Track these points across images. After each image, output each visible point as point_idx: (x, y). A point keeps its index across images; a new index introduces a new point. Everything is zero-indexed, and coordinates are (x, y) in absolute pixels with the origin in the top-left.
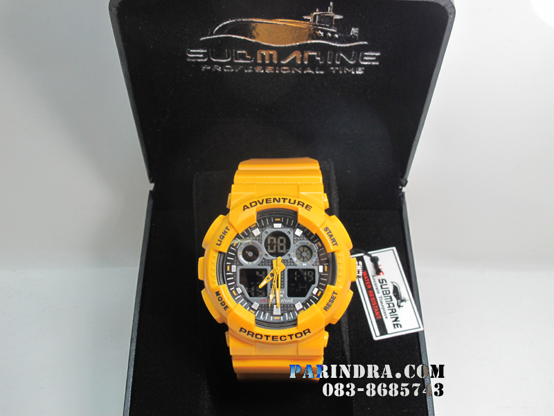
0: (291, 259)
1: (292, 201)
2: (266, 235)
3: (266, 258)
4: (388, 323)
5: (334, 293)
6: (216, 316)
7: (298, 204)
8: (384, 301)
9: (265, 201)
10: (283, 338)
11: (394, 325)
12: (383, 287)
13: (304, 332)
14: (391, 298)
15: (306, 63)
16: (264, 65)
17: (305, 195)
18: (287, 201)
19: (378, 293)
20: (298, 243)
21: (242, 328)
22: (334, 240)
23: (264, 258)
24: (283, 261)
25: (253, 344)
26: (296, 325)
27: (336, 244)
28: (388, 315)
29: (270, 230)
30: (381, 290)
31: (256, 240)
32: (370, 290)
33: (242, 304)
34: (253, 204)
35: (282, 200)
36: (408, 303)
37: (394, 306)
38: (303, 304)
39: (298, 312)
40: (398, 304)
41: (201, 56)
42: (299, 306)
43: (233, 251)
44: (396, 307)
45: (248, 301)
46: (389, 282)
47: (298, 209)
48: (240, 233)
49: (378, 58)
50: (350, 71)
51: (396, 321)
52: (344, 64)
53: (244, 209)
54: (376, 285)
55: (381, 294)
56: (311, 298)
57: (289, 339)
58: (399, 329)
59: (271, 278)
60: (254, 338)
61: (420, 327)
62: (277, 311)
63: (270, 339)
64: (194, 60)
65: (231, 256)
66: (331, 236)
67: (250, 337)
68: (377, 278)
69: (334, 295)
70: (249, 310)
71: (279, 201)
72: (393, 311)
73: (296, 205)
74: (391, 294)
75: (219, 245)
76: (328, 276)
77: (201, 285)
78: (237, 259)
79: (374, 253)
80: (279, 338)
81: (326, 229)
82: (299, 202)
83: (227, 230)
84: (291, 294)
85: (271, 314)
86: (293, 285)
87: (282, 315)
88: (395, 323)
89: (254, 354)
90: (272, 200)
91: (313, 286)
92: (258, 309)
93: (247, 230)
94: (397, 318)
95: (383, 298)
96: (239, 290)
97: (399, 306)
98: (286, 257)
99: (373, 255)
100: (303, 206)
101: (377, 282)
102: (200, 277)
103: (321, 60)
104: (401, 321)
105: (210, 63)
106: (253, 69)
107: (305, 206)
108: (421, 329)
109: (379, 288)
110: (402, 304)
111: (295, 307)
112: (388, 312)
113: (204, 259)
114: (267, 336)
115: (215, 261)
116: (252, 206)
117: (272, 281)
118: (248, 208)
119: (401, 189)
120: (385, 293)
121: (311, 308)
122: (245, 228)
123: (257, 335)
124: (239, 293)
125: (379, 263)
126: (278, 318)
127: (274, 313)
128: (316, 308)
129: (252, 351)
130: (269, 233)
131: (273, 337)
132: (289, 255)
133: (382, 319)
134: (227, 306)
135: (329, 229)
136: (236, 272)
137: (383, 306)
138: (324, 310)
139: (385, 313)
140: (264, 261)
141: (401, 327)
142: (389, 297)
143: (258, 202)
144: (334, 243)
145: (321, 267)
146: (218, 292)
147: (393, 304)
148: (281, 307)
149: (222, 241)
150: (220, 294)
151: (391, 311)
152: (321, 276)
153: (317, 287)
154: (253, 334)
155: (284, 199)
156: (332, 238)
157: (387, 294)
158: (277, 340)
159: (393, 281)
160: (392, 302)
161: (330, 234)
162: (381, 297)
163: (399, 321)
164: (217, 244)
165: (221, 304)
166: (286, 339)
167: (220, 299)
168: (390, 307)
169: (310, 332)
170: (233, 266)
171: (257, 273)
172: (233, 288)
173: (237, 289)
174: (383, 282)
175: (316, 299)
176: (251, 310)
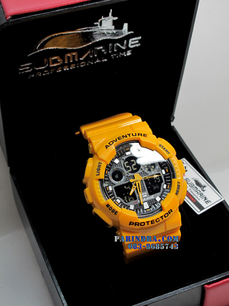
0: (143, 171)
1: (134, 134)
2: (123, 161)
3: (129, 175)
4: (202, 202)
7: (138, 135)
8: (193, 191)
9: (117, 139)
10: (158, 220)
11: (206, 202)
12: (189, 183)
13: (169, 212)
14: (196, 188)
15: (96, 56)
16: (69, 65)
17: (138, 130)
21: (130, 222)
22: (167, 151)
23: (127, 176)
24: (140, 174)
25: (138, 231)
26: (161, 210)
27: (169, 153)
28: (199, 198)
29: (124, 158)
30: (188, 185)
31: (118, 166)
33: (124, 208)
34: (111, 143)
36: (208, 187)
37: (200, 192)
38: (160, 197)
39: (159, 202)
40: (202, 190)
41: (28, 68)
42: (158, 199)
43: (106, 177)
44: (202, 192)
45: (126, 205)
46: (190, 179)
47: (139, 138)
48: (109, 163)
49: (140, 41)
50: (122, 54)
51: (205, 199)
52: (120, 50)
53: (107, 148)
55: (189, 187)
56: (164, 191)
57: (161, 220)
58: (210, 204)
59: (135, 187)
60: (140, 227)
61: (221, 199)
62: (146, 206)
64: (23, 73)
65: (106, 181)
66: (164, 149)
67: (137, 227)
69: (179, 184)
71: (126, 137)
72: (201, 195)
74: (195, 185)
75: (99, 175)
76: (170, 174)
78: (111, 182)
80: (155, 221)
81: (160, 145)
83: (100, 164)
84: (150, 194)
86: (150, 187)
87: (150, 207)
88: (206, 201)
90: (122, 137)
91: (162, 184)
92: (134, 209)
94: (205, 198)
95: (192, 189)
97: (203, 191)
98: (140, 171)
100: (141, 135)
103: (105, 52)
104: (209, 198)
105: (34, 72)
106: (62, 69)
107: (143, 135)
108: (223, 199)
110: (205, 189)
111: (156, 200)
112: (199, 196)
113: (90, 189)
114: (148, 222)
117: (136, 188)
118: (108, 146)
120: (191, 186)
121: (167, 198)
122: (110, 160)
123: (141, 223)
124: (119, 202)
126: (149, 210)
127: (145, 208)
128: (172, 195)
130: (124, 159)
131: (151, 221)
132: (142, 169)
133: (197, 201)
134: (116, 212)
135: (162, 145)
136: (112, 190)
137: (193, 194)
138: (176, 195)
139: (197, 197)
140: (127, 178)
141: (210, 202)
142: (195, 188)
143: (113, 141)
144: (168, 152)
145: (163, 171)
146: (108, 204)
147: (199, 191)
148: (148, 203)
149: (99, 172)
150: (109, 206)
151: (200, 195)
152: (165, 176)
153: (165, 184)
154: (139, 223)
155: (129, 135)
156: (165, 150)
157: (192, 186)
158: (154, 223)
159: (192, 178)
160: (198, 189)
161: (163, 148)
162: (190, 189)
163: (207, 199)
164: (97, 175)
165: (112, 211)
166: (159, 221)
167: (111, 208)
168: (198, 193)
169: (172, 211)
170: (109, 187)
171: (125, 187)
172: (115, 200)
173: (117, 200)
174: (187, 180)
175: (167, 191)
176: (130, 211)
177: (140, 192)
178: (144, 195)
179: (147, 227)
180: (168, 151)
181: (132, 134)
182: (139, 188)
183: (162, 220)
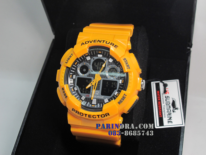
0: (105, 74)
1: (108, 43)
2: (93, 60)
4: (165, 120)
5: (124, 95)
6: (62, 102)
7: (111, 44)
8: (165, 108)
9: (93, 41)
10: (94, 117)
11: (168, 121)
12: (167, 100)
13: (106, 114)
17: (118, 41)
18: (105, 42)
19: (163, 103)
20: (110, 66)
21: (73, 109)
22: (128, 66)
23: (91, 73)
24: (101, 75)
26: (102, 110)
27: (129, 68)
28: (166, 116)
29: (95, 58)
30: (165, 102)
31: (88, 62)
32: (159, 101)
33: (76, 96)
35: (102, 42)
36: (179, 110)
37: (170, 111)
38: (108, 100)
39: (105, 104)
40: (173, 110)
42: (106, 100)
43: (74, 67)
44: (172, 112)
45: (80, 95)
46: (170, 98)
47: (110, 47)
48: (79, 57)
54: (163, 99)
55: (165, 104)
56: (113, 97)
57: (97, 118)
58: (171, 124)
60: (79, 115)
61: (183, 124)
62: (94, 102)
63: (87, 116)
65: (73, 70)
67: (77, 114)
68: (164, 95)
69: (125, 96)
70: (79, 100)
71: (100, 42)
72: (170, 114)
73: (109, 45)
74: (171, 105)
76: (124, 85)
78: (77, 72)
79: (165, 82)
81: (125, 59)
82: (112, 43)
83: (71, 55)
84: (103, 94)
85: (91, 103)
86: (105, 89)
87: (96, 105)
88: (169, 120)
89: (80, 124)
90: (97, 41)
91: (115, 90)
92: (84, 100)
93: (83, 56)
95: (166, 106)
96: (76, 89)
97: (173, 112)
99: (165, 83)
100: (113, 45)
101: (164, 97)
102: (57, 80)
104: (172, 120)
107: (114, 45)
108: (183, 125)
109: (165, 101)
110: (175, 111)
111: (104, 101)
112: (166, 114)
113: (60, 71)
114: (86, 115)
115: (64, 72)
116: (86, 43)
118: (84, 44)
120: (167, 103)
121: (112, 101)
123: (80, 113)
124: (75, 90)
125: (167, 88)
126: (94, 106)
128: (114, 102)
129: (79, 123)
130: (95, 59)
131: (89, 115)
132: (105, 72)
133: (162, 118)
134: (67, 96)
135: (127, 59)
136: (75, 79)
137: (164, 110)
138: (118, 104)
139: (165, 114)
141: (172, 123)
142: (169, 106)
143: (89, 42)
144: (128, 67)
145: (121, 81)
146: (63, 88)
147: (170, 110)
148: (97, 100)
149: (68, 61)
150: (64, 89)
151: (168, 114)
152: (120, 85)
153: (117, 92)
154: (79, 112)
155: (104, 41)
156: (127, 64)
157: (168, 104)
158: (91, 118)
159: (173, 98)
160: (170, 109)
161: (126, 62)
162: (165, 106)
163: (171, 119)
164: (66, 62)
165: (64, 94)
166: (96, 118)
168: (168, 111)
169: (109, 115)
170: (74, 75)
171: (87, 81)
172: (72, 87)
173: (74, 88)
174: (167, 98)
175: (115, 97)
176: (80, 100)
177: (94, 89)
178: (97, 93)
179: (84, 118)
180: (129, 66)
181: (107, 42)
183: (98, 118)
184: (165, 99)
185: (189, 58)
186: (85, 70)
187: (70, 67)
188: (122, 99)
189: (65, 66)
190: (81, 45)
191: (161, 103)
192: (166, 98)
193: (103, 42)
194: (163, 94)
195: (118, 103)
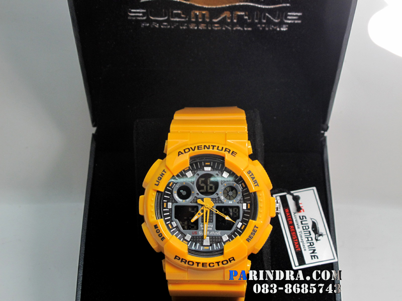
0: (219, 197)
1: (220, 148)
2: (198, 177)
3: (198, 197)
4: (307, 255)
5: (255, 226)
6: (154, 246)
7: (225, 150)
8: (303, 235)
9: (196, 148)
10: (211, 265)
11: (312, 256)
12: (303, 223)
13: (229, 259)
14: (310, 232)
15: (235, 21)
16: (197, 23)
17: (231, 142)
18: (215, 148)
19: (299, 228)
20: (225, 184)
21: (176, 256)
22: (255, 182)
23: (195, 197)
24: (213, 199)
25: (186, 269)
26: (222, 254)
27: (258, 185)
28: (307, 248)
29: (201, 173)
30: (301, 226)
32: (291, 225)
33: (177, 236)
34: (187, 151)
36: (325, 237)
37: (312, 240)
38: (229, 236)
39: (224, 243)
40: (316, 238)
41: (141, 15)
42: (225, 238)
43: (169, 191)
44: (314, 241)
45: (182, 233)
46: (308, 219)
47: (225, 155)
48: (175, 175)
49: (300, 18)
50: (275, 28)
51: (313, 253)
52: (269, 22)
54: (296, 221)
55: (301, 229)
56: (236, 231)
57: (216, 266)
58: (315, 260)
59: (202, 214)
60: (187, 265)
61: (334, 259)
62: (207, 242)
63: (200, 265)
64: (134, 18)
65: (167, 195)
66: (253, 178)
67: (183, 263)
68: (298, 215)
69: (255, 228)
70: (182, 241)
71: (209, 148)
72: (311, 245)
73: (223, 152)
74: (310, 229)
75: (157, 185)
76: (251, 212)
77: (142, 219)
78: (173, 197)
79: (296, 193)
80: (208, 264)
81: (249, 172)
82: (226, 149)
83: (164, 173)
84: (218, 228)
85: (202, 245)
87: (211, 245)
88: (313, 254)
89: (187, 279)
90: (203, 147)
91: (238, 221)
92: (190, 240)
93: (181, 173)
94: (314, 250)
95: (303, 233)
96: (174, 224)
97: (317, 240)
98: (215, 196)
99: (295, 194)
100: (229, 152)
101: (298, 218)
102: (141, 213)
103: (249, 19)
104: (318, 253)
105: (148, 20)
106: (188, 26)
107: (231, 152)
108: (336, 260)
109: (300, 223)
110: (319, 238)
111: (222, 239)
112: (307, 245)
113: (144, 197)
114: (198, 263)
115: (154, 199)
116: (185, 152)
118: (182, 153)
119: (323, 134)
120: (304, 228)
121: (235, 239)
122: (180, 171)
123: (189, 262)
124: (174, 226)
125: (300, 202)
126: (208, 248)
127: (204, 244)
128: (240, 240)
129: (185, 276)
130: (200, 175)
131: (203, 264)
132: (217, 194)
133: (301, 251)
134: (163, 237)
135: (252, 172)
136: (171, 209)
137: (302, 240)
138: (247, 242)
139: (304, 246)
140: (195, 199)
141: (318, 258)
142: (308, 232)
143: (190, 149)
144: (256, 184)
145: (245, 205)
146: (156, 225)
147: (311, 238)
148: (210, 239)
149: (160, 182)
150: (158, 227)
151: (309, 244)
152: (244, 212)
153: (241, 222)
154: (186, 261)
155: (213, 146)
156: (254, 180)
157: (306, 229)
158: (207, 267)
159: (312, 218)
160: (311, 236)
161: (252, 176)
162: (301, 232)
163: (316, 253)
164: (155, 184)
165: (159, 235)
166: (214, 266)
167: (158, 231)
168: (308, 240)
169: (234, 260)
170: (169, 203)
171: (190, 209)
172: (169, 222)
173: (172, 223)
174: (303, 219)
175: (240, 232)
176: (184, 241)
177: (206, 222)
178: (210, 227)
180: (257, 182)
181: (218, 147)
182: (206, 216)
183: (218, 267)
184: (299, 221)
185: (325, 150)
186: (184, 193)
187: (162, 190)
188: (251, 234)
189: (155, 190)
190: (179, 156)
191: (295, 228)
192: (301, 219)
193: (213, 149)
194: (295, 213)
195: (247, 240)
